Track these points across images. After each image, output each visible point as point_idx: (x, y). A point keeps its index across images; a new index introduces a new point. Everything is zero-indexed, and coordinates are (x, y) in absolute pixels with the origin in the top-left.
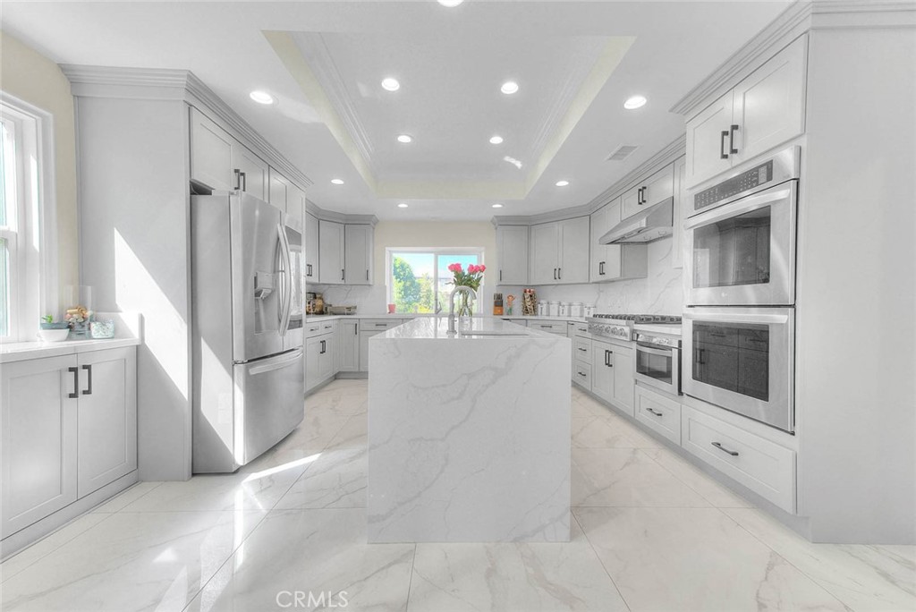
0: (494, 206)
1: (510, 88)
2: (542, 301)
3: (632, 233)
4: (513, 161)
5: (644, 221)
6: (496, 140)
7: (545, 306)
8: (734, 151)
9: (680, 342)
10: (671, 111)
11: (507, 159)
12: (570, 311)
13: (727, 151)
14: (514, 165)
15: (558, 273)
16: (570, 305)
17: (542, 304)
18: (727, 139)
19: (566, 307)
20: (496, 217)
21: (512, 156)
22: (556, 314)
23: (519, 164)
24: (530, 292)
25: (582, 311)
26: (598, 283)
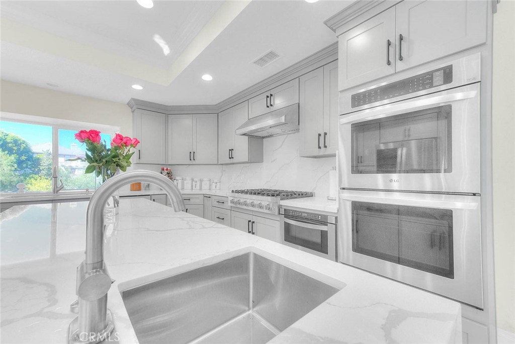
2: (177, 178)
3: (266, 127)
5: (283, 117)
7: (180, 182)
9: (336, 218)
12: (201, 186)
15: (192, 156)
16: (201, 181)
17: (177, 180)
18: (392, 48)
19: (198, 184)
20: (134, 99)
22: (190, 188)
24: (167, 169)
25: (210, 185)
26: (227, 164)
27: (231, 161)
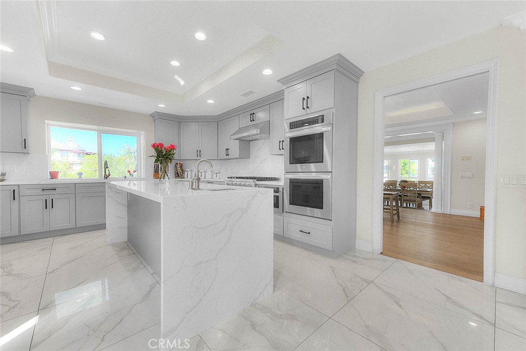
0: (159, 105)
1: (200, 36)
2: (187, 170)
3: (250, 135)
4: (179, 79)
6: (175, 63)
7: (189, 173)
8: (308, 107)
10: (278, 81)
11: (176, 77)
12: (205, 176)
13: (305, 107)
14: (179, 82)
15: (199, 154)
16: (205, 172)
18: (305, 102)
19: (203, 173)
20: (157, 112)
21: (180, 76)
23: (182, 83)
24: (180, 163)
25: (212, 175)
26: (225, 159)
27: (228, 157)
